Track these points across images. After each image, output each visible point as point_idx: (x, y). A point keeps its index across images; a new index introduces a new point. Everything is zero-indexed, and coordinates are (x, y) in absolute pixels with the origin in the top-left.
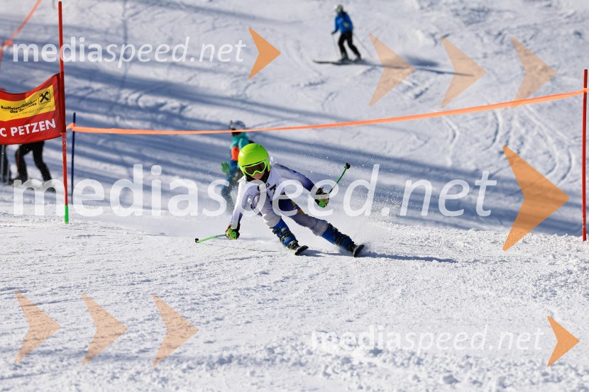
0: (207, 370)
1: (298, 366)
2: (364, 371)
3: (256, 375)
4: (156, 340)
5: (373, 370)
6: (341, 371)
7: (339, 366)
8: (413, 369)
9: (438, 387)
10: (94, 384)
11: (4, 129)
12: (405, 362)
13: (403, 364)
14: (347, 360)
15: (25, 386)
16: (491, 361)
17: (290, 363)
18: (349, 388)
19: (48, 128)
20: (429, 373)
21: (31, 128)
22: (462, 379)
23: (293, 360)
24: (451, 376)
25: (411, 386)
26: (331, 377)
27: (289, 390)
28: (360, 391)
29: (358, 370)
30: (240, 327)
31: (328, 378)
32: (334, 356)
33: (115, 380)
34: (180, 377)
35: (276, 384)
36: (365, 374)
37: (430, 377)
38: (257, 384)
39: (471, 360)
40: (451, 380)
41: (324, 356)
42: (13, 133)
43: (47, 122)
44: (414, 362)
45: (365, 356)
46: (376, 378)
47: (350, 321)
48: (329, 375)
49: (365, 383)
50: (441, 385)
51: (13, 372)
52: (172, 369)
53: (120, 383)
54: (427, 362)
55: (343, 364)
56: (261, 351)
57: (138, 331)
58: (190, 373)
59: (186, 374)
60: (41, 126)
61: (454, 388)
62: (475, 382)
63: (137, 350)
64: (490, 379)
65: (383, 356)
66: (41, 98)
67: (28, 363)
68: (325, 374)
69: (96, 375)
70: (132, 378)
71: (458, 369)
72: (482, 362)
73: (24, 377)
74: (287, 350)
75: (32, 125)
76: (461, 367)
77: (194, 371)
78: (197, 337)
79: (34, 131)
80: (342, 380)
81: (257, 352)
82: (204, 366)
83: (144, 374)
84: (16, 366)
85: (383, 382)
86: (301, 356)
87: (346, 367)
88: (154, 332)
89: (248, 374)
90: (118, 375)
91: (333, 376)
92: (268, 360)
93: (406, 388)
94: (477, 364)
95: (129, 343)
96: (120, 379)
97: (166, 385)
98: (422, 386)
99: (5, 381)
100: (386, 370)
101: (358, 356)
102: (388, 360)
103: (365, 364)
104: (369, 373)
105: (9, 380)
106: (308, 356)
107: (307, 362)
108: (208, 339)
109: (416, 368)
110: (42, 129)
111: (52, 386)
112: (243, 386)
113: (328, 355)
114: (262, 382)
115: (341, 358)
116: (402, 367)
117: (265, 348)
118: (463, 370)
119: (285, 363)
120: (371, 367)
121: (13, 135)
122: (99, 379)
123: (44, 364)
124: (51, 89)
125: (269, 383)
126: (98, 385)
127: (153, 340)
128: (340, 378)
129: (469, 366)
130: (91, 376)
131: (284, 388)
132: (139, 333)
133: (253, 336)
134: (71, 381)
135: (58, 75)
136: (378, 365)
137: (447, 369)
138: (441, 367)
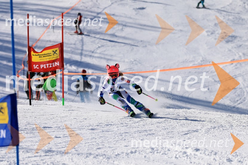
0: (126, 155)
1: (164, 155)
2: (192, 157)
3: (147, 157)
4: (104, 145)
5: (196, 156)
6: (183, 157)
7: (182, 155)
8: (213, 156)
9: (224, 163)
10: (79, 159)
11: (38, 65)
12: (210, 154)
13: (208, 155)
14: (185, 153)
15: (50, 159)
16: (246, 154)
17: (161, 154)
18: (186, 163)
20: (220, 158)
21: (49, 66)
22: (234, 160)
23: (162, 153)
24: (229, 159)
25: (212, 162)
26: (178, 159)
27: (161, 163)
28: (191, 164)
29: (190, 156)
31: (177, 159)
32: (179, 151)
33: (88, 158)
34: (115, 157)
35: (155, 161)
36: (193, 158)
37: (220, 159)
38: (147, 160)
39: (238, 154)
40: (229, 160)
41: (175, 151)
43: (56, 63)
44: (213, 154)
45: (192, 152)
46: (197, 160)
48: (178, 158)
49: (193, 161)
50: (225, 162)
51: (45, 154)
52: (111, 155)
53: (90, 159)
54: (219, 154)
55: (183, 154)
56: (148, 149)
57: (96, 142)
58: (119, 156)
59: (117, 157)
60: (53, 65)
61: (231, 163)
62: (240, 161)
63: (96, 148)
64: (246, 160)
65: (200, 152)
66: (53, 53)
68: (176, 157)
69: (79, 156)
71: (232, 157)
72: (242, 155)
73: (50, 156)
74: (159, 149)
75: (50, 64)
76: (233, 156)
77: (120, 155)
78: (121, 144)
79: (50, 67)
80: (183, 160)
81: (147, 149)
82: (124, 154)
83: (100, 156)
85: (200, 161)
86: (165, 151)
87: (184, 155)
88: (103, 142)
89: (143, 157)
90: (89, 156)
91: (179, 158)
92: (151, 152)
93: (210, 163)
94: (240, 155)
95: (93, 146)
96: (90, 157)
97: (109, 160)
98: (217, 162)
99: (41, 157)
100: (202, 157)
101: (189, 151)
102: (202, 153)
103: (193, 154)
104: (194, 157)
105: (44, 157)
106: (168, 152)
107: (168, 153)
108: (126, 145)
109: (214, 156)
110: (54, 66)
111: (61, 159)
112: (141, 161)
113: (177, 151)
114: (149, 160)
115: (182, 152)
116: (208, 156)
117: (150, 148)
118: (234, 157)
119: (158, 154)
120: (195, 155)
121: (41, 68)
122: (81, 158)
124: (58, 49)
125: (152, 160)
127: (102, 145)
128: (182, 159)
129: (237, 156)
130: (78, 156)
131: (159, 162)
132: (97, 142)
134: (69, 158)
135: (61, 43)
136: (198, 155)
137: (227, 156)
138: (225, 156)
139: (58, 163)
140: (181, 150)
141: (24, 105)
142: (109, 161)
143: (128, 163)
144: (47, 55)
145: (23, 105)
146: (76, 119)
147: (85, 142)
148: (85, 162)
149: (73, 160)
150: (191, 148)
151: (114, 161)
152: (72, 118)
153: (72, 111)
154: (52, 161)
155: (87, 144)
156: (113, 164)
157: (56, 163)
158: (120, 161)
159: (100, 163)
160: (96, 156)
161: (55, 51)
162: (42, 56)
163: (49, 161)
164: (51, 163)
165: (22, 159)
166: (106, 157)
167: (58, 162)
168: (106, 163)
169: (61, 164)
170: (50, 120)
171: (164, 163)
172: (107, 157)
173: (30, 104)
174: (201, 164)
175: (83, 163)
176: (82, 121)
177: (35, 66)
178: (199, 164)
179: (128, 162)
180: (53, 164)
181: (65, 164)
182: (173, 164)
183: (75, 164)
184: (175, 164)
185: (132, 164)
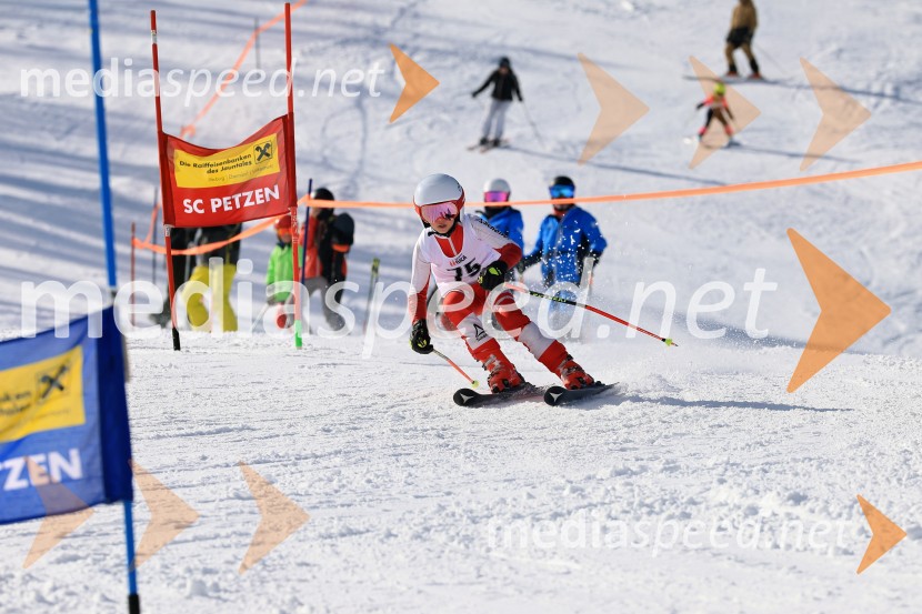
7: (740, 519)
8: (858, 521)
9: (898, 543)
10: (359, 545)
11: (200, 201)
12: (845, 512)
13: (840, 515)
14: (753, 510)
21: (242, 200)
23: (668, 512)
25: (856, 543)
28: (777, 551)
32: (731, 506)
33: (392, 539)
41: (717, 506)
42: (214, 208)
43: (267, 191)
44: (858, 512)
45: (781, 505)
50: (902, 541)
53: (399, 543)
60: (258, 196)
65: (810, 505)
66: (259, 153)
70: (417, 536)
75: (244, 194)
79: (247, 204)
83: (437, 531)
90: (395, 532)
92: (628, 512)
96: (399, 538)
97: (470, 545)
101: (768, 504)
102: (817, 510)
103: (782, 515)
106: (690, 507)
109: (863, 519)
110: (259, 202)
113: (722, 505)
115: (743, 508)
116: (839, 519)
119: (655, 517)
120: (791, 519)
121: (214, 210)
124: (273, 138)
126: (365, 546)
135: (284, 118)
136: (802, 517)
137: (911, 520)
138: (901, 518)
139: (281, 562)
140: (736, 501)
141: (154, 351)
142: (471, 550)
143: (540, 554)
144: (235, 164)
145: (151, 352)
146: (346, 399)
148: (383, 555)
149: (339, 550)
150: (774, 493)
151: (489, 550)
152: (333, 395)
153: (331, 368)
156: (488, 558)
157: (276, 563)
159: (439, 557)
160: (421, 531)
161: (262, 147)
162: (220, 168)
164: (255, 561)
166: (458, 534)
167: (281, 557)
168: (459, 555)
169: (293, 565)
170: (250, 403)
171: (676, 552)
172: (463, 533)
173: (177, 346)
175: (376, 557)
176: (370, 402)
178: (808, 552)
180: (265, 565)
181: (307, 565)
182: (707, 553)
183: (344, 565)
184: (715, 555)
185: (556, 556)
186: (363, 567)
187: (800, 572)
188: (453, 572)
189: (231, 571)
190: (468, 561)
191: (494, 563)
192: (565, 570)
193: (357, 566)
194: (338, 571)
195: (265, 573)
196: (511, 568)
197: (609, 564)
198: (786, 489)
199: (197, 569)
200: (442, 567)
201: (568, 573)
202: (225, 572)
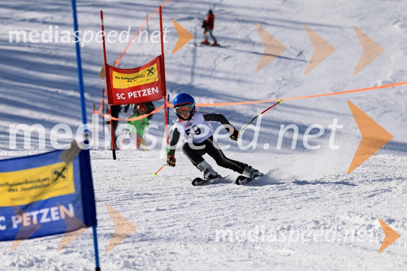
4: (237, 219)
10: (197, 244)
11: (123, 94)
14: (371, 226)
15: (149, 246)
19: (153, 93)
21: (142, 93)
27: (332, 245)
30: (294, 211)
32: (361, 225)
33: (211, 241)
36: (384, 234)
41: (354, 225)
42: (129, 97)
43: (153, 89)
47: (370, 207)
51: (141, 238)
53: (214, 243)
55: (368, 229)
56: (310, 222)
57: (224, 215)
60: (149, 92)
63: (224, 225)
65: (396, 224)
66: (148, 72)
67: (151, 233)
69: (197, 239)
73: (149, 241)
74: (328, 222)
75: (143, 91)
78: (265, 217)
79: (144, 95)
81: (307, 223)
84: (143, 235)
90: (212, 238)
92: (315, 228)
95: (219, 221)
96: (214, 241)
97: (246, 244)
99: (135, 243)
100: (399, 232)
101: (378, 224)
102: (399, 226)
105: (139, 243)
106: (343, 226)
108: (272, 217)
110: (149, 94)
112: (299, 243)
113: (357, 224)
115: (366, 226)
117: (313, 220)
123: (161, 233)
124: (155, 66)
126: (199, 245)
127: (234, 220)
130: (194, 239)
132: (225, 216)
133: (303, 216)
134: (181, 243)
135: (160, 56)
136: (393, 229)
139: (162, 252)
140: (363, 223)
141: (105, 160)
142: (246, 246)
145: (103, 160)
146: (190, 179)
147: (206, 216)
148: (207, 249)
149: (188, 246)
151: (254, 246)
152: (184, 178)
154: (153, 250)
155: (209, 220)
156: (253, 249)
157: (160, 252)
158: (263, 245)
159: (232, 249)
162: (133, 80)
163: (147, 249)
164: (151, 252)
165: (104, 248)
167: (162, 250)
168: (241, 248)
169: (168, 253)
170: (147, 182)
171: (337, 245)
173: (115, 158)
174: (397, 244)
175: (204, 249)
177: (120, 95)
178: (395, 245)
179: (277, 246)
180: (155, 254)
181: (174, 253)
182: (351, 246)
183: (190, 253)
184: (354, 247)
185: (284, 248)
186: (199, 254)
187: (392, 253)
188: (238, 256)
189: (140, 256)
190: (245, 250)
191: (256, 251)
192: (288, 254)
193: (196, 253)
194: (187, 256)
195: (155, 257)
196: (264, 254)
197: (307, 251)
198: (385, 217)
199: (125, 256)
200: (233, 254)
201: (289, 255)
202: (138, 257)
